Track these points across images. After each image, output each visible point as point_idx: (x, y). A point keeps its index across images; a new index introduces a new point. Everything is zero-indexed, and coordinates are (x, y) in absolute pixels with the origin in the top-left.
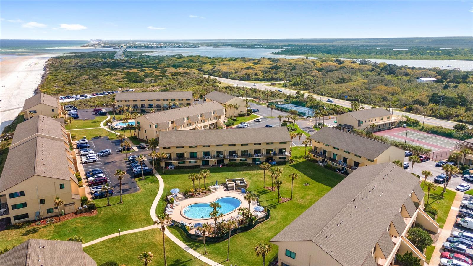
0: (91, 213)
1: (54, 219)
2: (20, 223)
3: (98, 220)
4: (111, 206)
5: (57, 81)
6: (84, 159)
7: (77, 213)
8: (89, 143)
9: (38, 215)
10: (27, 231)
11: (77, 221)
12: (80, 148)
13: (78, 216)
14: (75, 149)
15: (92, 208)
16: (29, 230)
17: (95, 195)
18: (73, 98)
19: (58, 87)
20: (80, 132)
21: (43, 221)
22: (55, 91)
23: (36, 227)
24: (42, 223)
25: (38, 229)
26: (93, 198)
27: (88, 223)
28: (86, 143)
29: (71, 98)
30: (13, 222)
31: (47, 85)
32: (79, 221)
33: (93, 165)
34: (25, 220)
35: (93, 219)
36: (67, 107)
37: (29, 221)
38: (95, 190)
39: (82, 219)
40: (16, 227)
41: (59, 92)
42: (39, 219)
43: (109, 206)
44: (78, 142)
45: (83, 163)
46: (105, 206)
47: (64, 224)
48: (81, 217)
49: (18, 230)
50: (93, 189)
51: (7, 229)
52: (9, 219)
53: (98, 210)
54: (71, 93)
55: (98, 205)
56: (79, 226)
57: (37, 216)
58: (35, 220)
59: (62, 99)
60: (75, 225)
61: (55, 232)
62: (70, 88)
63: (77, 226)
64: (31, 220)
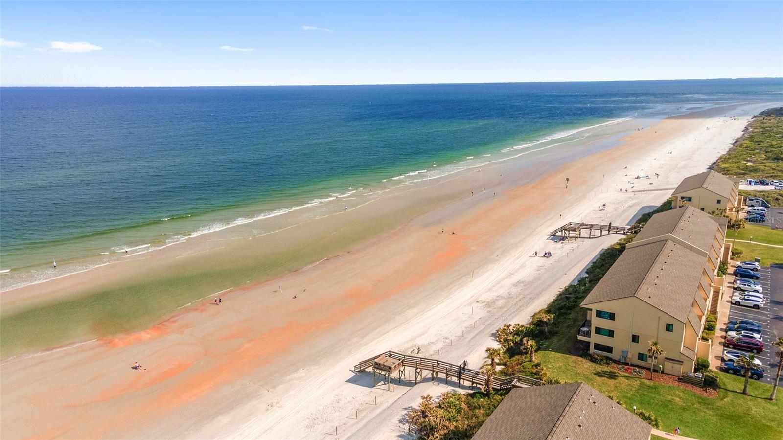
0: (706, 391)
1: (644, 372)
2: (598, 356)
3: (713, 409)
4: (749, 398)
5: (757, 151)
6: (737, 297)
7: (681, 379)
8: (762, 271)
9: (625, 356)
10: (602, 371)
11: (677, 392)
12: (739, 275)
13: (682, 386)
14: (729, 274)
15: (710, 383)
16: (606, 372)
17: (726, 364)
18: (772, 185)
19: (752, 162)
20: (754, 248)
21: (629, 368)
22: (743, 169)
23: (616, 371)
24: (626, 370)
25: (617, 376)
26: (721, 369)
27: (693, 405)
28: (755, 270)
29: (767, 184)
30: (592, 350)
31: (735, 157)
32: (680, 394)
33: (750, 312)
34: (607, 355)
35: (703, 402)
36: (750, 200)
37: (610, 359)
38: (730, 356)
39: (686, 394)
40: (593, 360)
41: (751, 171)
42: (623, 362)
43: (745, 396)
44: (741, 265)
45: (732, 303)
46: (736, 392)
47: (655, 388)
48: (685, 390)
49: (594, 365)
50: (727, 353)
51: (581, 356)
52: (589, 343)
53: (721, 392)
54: (771, 176)
55: (724, 384)
56: (677, 401)
57: (623, 357)
58: (619, 362)
59: (750, 184)
60: (670, 397)
61: (638, 393)
62: (773, 166)
63: (673, 399)
64: (614, 359)
